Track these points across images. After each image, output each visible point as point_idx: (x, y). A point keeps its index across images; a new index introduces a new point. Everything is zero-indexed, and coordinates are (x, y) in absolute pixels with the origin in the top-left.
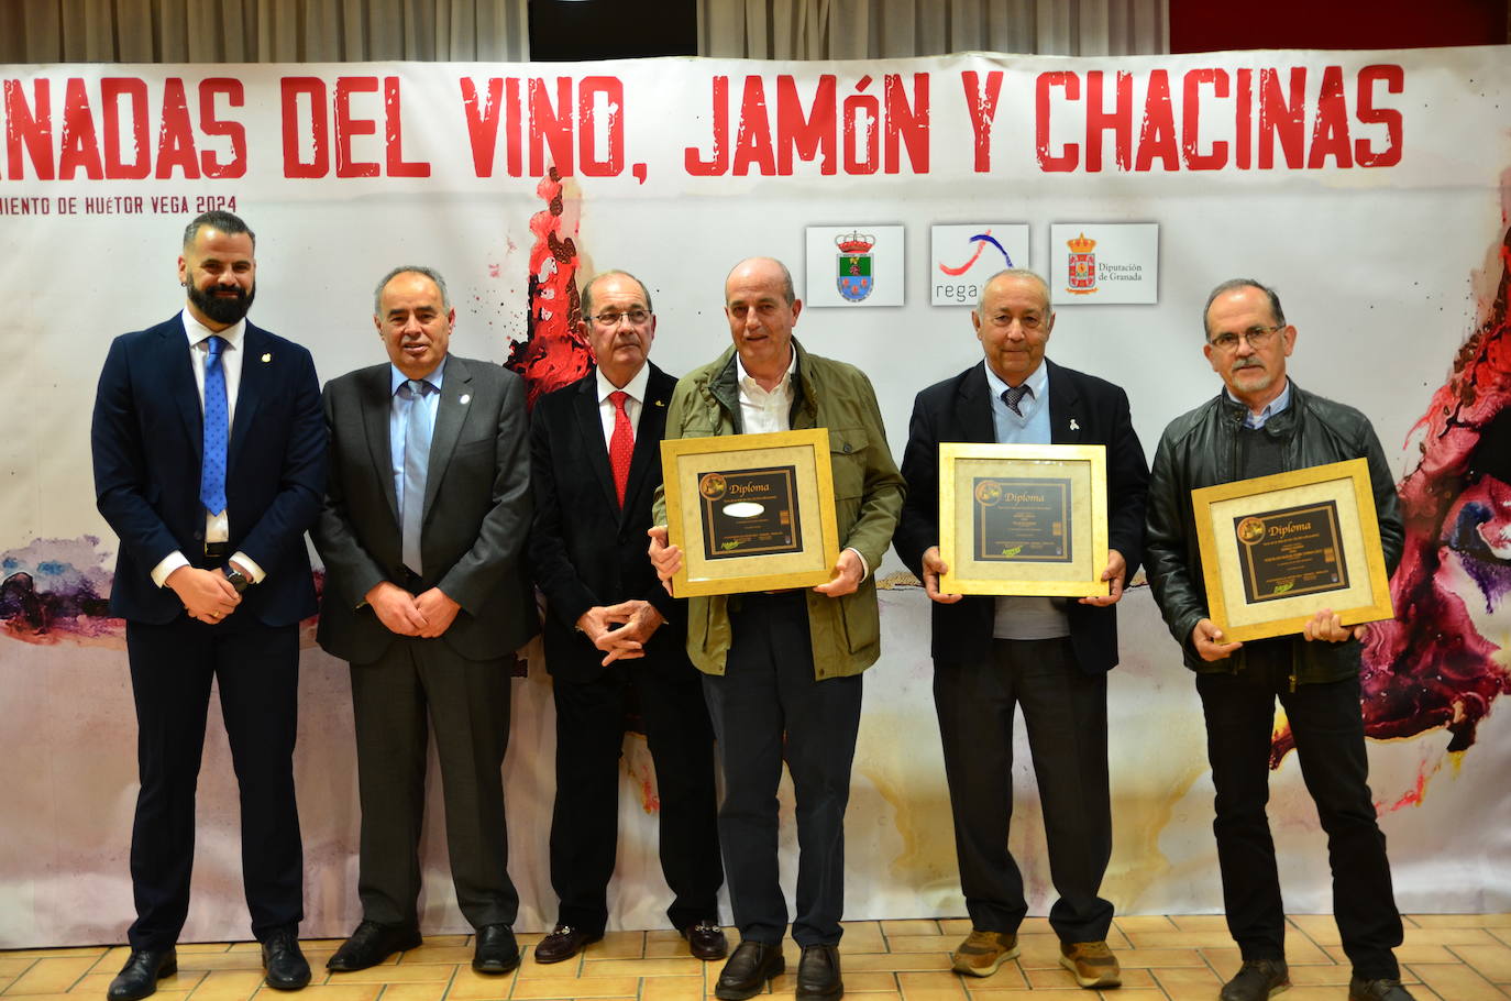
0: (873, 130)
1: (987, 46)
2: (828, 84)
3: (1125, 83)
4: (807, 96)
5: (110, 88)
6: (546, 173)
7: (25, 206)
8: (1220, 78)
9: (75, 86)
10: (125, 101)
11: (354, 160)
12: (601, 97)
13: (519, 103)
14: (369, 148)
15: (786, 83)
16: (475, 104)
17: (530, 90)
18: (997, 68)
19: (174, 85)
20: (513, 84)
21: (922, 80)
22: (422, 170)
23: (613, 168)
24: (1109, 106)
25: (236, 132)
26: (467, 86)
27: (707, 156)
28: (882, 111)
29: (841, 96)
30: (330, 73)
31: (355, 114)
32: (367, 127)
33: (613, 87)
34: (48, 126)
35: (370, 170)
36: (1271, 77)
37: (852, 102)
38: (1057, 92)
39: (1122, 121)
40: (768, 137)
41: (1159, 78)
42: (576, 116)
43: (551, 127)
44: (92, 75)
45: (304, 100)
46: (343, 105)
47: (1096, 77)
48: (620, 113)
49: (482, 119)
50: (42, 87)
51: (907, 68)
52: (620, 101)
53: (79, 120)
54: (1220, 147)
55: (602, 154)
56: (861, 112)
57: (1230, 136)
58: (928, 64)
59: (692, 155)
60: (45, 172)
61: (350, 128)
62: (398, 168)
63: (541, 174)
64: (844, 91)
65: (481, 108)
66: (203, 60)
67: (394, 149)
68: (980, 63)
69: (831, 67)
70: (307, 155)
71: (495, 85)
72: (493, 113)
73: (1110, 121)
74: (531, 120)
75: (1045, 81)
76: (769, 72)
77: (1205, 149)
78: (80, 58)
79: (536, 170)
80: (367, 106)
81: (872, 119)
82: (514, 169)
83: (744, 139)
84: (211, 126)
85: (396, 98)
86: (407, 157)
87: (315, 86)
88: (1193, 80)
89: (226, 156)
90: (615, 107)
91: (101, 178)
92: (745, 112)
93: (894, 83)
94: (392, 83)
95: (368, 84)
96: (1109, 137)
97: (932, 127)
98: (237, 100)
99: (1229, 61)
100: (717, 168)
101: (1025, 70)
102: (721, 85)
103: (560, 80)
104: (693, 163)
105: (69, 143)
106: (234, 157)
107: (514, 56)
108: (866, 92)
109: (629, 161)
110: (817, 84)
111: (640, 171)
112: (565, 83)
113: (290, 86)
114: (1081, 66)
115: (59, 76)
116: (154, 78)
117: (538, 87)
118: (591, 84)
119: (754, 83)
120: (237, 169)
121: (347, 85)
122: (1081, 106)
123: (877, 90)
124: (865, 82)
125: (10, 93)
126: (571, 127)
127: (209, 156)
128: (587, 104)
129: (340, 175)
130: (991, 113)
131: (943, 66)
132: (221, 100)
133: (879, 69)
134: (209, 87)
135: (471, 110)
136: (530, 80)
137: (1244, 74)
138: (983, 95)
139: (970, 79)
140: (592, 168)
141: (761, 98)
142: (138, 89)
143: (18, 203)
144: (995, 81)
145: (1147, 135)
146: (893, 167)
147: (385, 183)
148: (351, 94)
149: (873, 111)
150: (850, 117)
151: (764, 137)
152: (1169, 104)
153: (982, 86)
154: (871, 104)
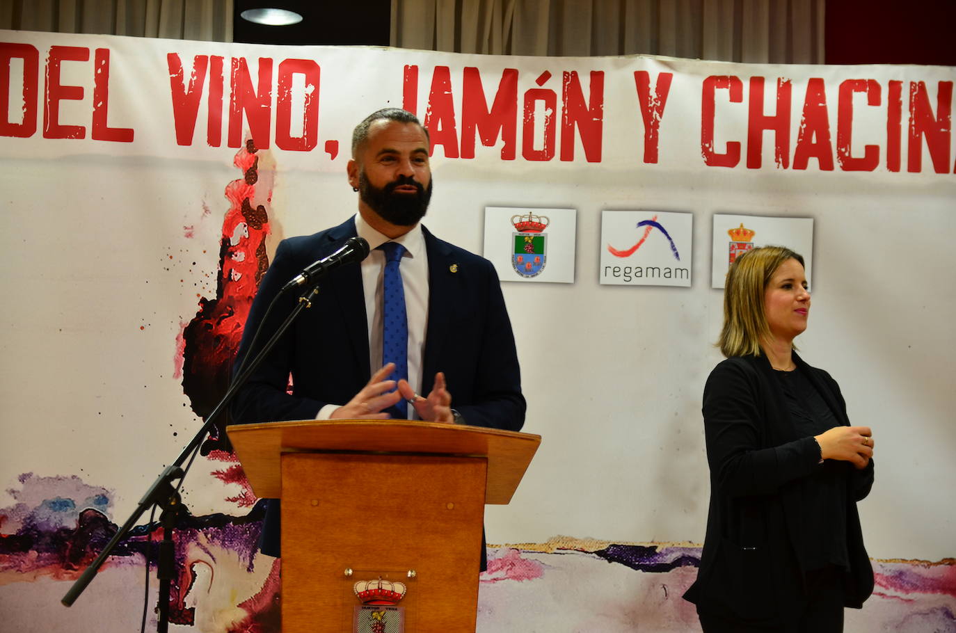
0: (551, 122)
1: (656, 50)
2: (510, 77)
3: (785, 90)
4: (490, 87)
6: (244, 145)
8: (872, 88)
11: (61, 123)
12: (299, 79)
14: (76, 113)
15: (472, 75)
16: (181, 78)
18: (666, 70)
20: (217, 61)
21: (597, 78)
22: (125, 135)
23: (307, 143)
24: (770, 109)
26: (174, 61)
28: (560, 104)
29: (523, 87)
30: (44, 42)
31: (65, 81)
32: (77, 93)
33: (311, 69)
35: (78, 132)
36: (919, 90)
37: (532, 95)
38: (722, 95)
39: (781, 123)
41: (816, 86)
42: (274, 95)
43: (251, 104)
45: (17, 65)
46: (54, 72)
47: (757, 82)
48: (316, 94)
49: (186, 92)
51: (584, 66)
52: (316, 83)
54: (872, 151)
55: (297, 129)
56: (540, 104)
57: (882, 141)
58: (603, 63)
61: (59, 92)
62: (103, 132)
63: (238, 145)
64: (525, 84)
65: (186, 82)
67: (100, 115)
68: (652, 65)
69: (513, 62)
70: (16, 115)
71: (200, 61)
72: (197, 88)
73: (769, 123)
75: (710, 84)
76: (457, 63)
77: (858, 152)
79: (234, 142)
80: (77, 74)
81: (550, 111)
82: (214, 139)
83: (430, 123)
85: (106, 69)
86: (111, 124)
87: (28, 52)
88: (847, 89)
90: (311, 88)
92: (432, 99)
93: (571, 79)
94: (103, 55)
95: (81, 54)
96: (769, 137)
99: (881, 73)
101: (692, 73)
102: (411, 74)
103: (262, 60)
107: (218, 37)
108: (546, 86)
109: (323, 137)
110: (501, 77)
111: (332, 148)
112: (266, 64)
113: (5, 50)
114: (745, 71)
118: (290, 66)
119: (442, 74)
121: (59, 54)
122: (744, 107)
123: (555, 85)
124: (545, 77)
126: (268, 102)
128: (286, 83)
129: (46, 135)
130: (660, 110)
131: (617, 66)
133: (558, 66)
135: (177, 84)
136: (233, 59)
137: (895, 86)
138: (653, 93)
139: (641, 78)
140: (287, 143)
144: (665, 81)
145: (804, 137)
146: (567, 155)
147: (89, 145)
148: (63, 62)
149: (551, 103)
150: (529, 108)
151: (449, 123)
152: (824, 109)
153: (653, 85)
154: (550, 97)
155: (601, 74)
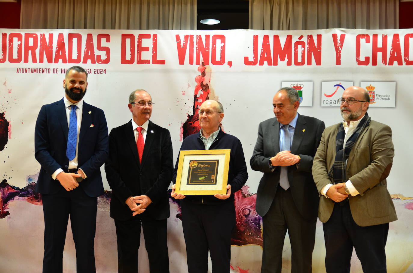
0: (303, 52)
1: (339, 26)
2: (289, 37)
3: (385, 38)
4: (283, 41)
5: (71, 36)
6: (201, 64)
7: (43, 71)
9: (61, 36)
10: (75, 40)
11: (142, 59)
12: (218, 41)
13: (193, 42)
14: (147, 55)
15: (276, 37)
16: (180, 43)
17: (197, 39)
18: (343, 33)
19: (90, 36)
20: (192, 36)
21: (319, 37)
22: (163, 62)
23: (222, 62)
24: (380, 45)
25: (107, 50)
26: (178, 37)
27: (251, 59)
28: (307, 46)
30: (136, 33)
31: (143, 45)
32: (147, 49)
33: (222, 38)
34: (52, 47)
35: (147, 62)
37: (297, 43)
38: (363, 41)
39: (384, 50)
40: (270, 54)
41: (396, 36)
42: (211, 47)
43: (203, 50)
44: (66, 32)
45: (128, 41)
46: (140, 42)
47: (375, 36)
48: (224, 46)
49: (182, 47)
50: (51, 36)
51: (314, 33)
52: (224, 43)
53: (61, 46)
55: (218, 58)
56: (300, 46)
58: (321, 32)
59: (246, 59)
60: (50, 61)
61: (142, 49)
62: (156, 61)
64: (295, 40)
65: (182, 44)
66: (98, 29)
67: (154, 56)
68: (338, 32)
69: (290, 32)
70: (128, 57)
71: (186, 37)
72: (185, 46)
73: (380, 50)
74: (197, 48)
75: (359, 37)
76: (271, 34)
77: (411, 59)
78: (63, 28)
79: (198, 63)
80: (147, 43)
81: (303, 49)
82: (191, 62)
83: (263, 55)
84: (100, 48)
85: (156, 41)
86: (158, 58)
87: (132, 36)
88: (407, 37)
89: (104, 57)
90: (223, 44)
91: (66, 63)
92: (263, 46)
93: (310, 37)
94: (155, 36)
95: (148, 36)
96: (380, 55)
97: (322, 51)
98: (108, 40)
100: (254, 63)
101: (352, 34)
102: (256, 38)
103: (206, 36)
104: (247, 61)
105: (58, 52)
106: (106, 57)
107: (192, 29)
108: (302, 40)
109: (227, 60)
110: (286, 38)
111: (230, 64)
112: (207, 37)
113: (124, 36)
114: (371, 32)
115: (56, 33)
116: (84, 34)
117: (199, 38)
118: (216, 37)
119: (266, 37)
120: (107, 61)
121: (141, 36)
122: (370, 45)
123: (305, 40)
124: (301, 37)
125: (41, 38)
126: (209, 50)
127: (99, 57)
128: (214, 43)
129: (138, 63)
130: (341, 47)
131: (326, 32)
132: (103, 40)
133: (306, 33)
134: (100, 36)
135: (179, 45)
136: (197, 36)
138: (339, 41)
139: (335, 36)
140: (215, 63)
141: (268, 42)
142: (79, 37)
143: (41, 70)
144: (343, 37)
145: (392, 54)
146: (309, 63)
147: (151, 66)
148: (142, 39)
149: (303, 46)
150: (296, 48)
151: (269, 54)
152: (399, 45)
153: (339, 38)
154: (303, 44)
155: (321, 35)
